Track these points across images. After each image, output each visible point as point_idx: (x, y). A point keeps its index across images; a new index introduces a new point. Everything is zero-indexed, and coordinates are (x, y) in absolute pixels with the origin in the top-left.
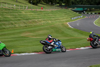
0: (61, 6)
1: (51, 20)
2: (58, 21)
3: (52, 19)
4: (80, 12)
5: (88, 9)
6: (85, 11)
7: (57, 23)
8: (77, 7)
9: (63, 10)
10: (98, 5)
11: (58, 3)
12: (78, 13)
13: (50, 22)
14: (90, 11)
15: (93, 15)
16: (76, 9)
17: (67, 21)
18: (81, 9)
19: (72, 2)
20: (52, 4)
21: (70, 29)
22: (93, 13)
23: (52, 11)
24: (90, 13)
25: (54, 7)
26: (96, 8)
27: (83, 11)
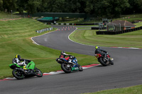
0: (21, 14)
1: (7, 34)
2: (18, 35)
3: (8, 32)
4: (49, 22)
5: (61, 19)
6: (56, 20)
7: (16, 39)
8: (45, 16)
9: (25, 19)
10: (74, 12)
11: (18, 10)
12: (45, 24)
13: (6, 36)
14: (63, 20)
15: (67, 26)
16: (43, 18)
17: (30, 36)
18: (51, 18)
19: (37, 8)
20: (9, 11)
21: (34, 46)
22: (68, 24)
23: (9, 22)
24: (62, 24)
25: (12, 15)
26: (71, 17)
27: (53, 22)
